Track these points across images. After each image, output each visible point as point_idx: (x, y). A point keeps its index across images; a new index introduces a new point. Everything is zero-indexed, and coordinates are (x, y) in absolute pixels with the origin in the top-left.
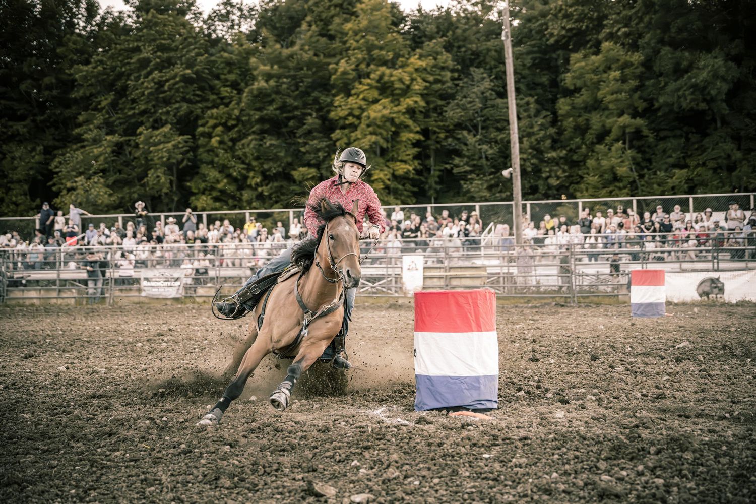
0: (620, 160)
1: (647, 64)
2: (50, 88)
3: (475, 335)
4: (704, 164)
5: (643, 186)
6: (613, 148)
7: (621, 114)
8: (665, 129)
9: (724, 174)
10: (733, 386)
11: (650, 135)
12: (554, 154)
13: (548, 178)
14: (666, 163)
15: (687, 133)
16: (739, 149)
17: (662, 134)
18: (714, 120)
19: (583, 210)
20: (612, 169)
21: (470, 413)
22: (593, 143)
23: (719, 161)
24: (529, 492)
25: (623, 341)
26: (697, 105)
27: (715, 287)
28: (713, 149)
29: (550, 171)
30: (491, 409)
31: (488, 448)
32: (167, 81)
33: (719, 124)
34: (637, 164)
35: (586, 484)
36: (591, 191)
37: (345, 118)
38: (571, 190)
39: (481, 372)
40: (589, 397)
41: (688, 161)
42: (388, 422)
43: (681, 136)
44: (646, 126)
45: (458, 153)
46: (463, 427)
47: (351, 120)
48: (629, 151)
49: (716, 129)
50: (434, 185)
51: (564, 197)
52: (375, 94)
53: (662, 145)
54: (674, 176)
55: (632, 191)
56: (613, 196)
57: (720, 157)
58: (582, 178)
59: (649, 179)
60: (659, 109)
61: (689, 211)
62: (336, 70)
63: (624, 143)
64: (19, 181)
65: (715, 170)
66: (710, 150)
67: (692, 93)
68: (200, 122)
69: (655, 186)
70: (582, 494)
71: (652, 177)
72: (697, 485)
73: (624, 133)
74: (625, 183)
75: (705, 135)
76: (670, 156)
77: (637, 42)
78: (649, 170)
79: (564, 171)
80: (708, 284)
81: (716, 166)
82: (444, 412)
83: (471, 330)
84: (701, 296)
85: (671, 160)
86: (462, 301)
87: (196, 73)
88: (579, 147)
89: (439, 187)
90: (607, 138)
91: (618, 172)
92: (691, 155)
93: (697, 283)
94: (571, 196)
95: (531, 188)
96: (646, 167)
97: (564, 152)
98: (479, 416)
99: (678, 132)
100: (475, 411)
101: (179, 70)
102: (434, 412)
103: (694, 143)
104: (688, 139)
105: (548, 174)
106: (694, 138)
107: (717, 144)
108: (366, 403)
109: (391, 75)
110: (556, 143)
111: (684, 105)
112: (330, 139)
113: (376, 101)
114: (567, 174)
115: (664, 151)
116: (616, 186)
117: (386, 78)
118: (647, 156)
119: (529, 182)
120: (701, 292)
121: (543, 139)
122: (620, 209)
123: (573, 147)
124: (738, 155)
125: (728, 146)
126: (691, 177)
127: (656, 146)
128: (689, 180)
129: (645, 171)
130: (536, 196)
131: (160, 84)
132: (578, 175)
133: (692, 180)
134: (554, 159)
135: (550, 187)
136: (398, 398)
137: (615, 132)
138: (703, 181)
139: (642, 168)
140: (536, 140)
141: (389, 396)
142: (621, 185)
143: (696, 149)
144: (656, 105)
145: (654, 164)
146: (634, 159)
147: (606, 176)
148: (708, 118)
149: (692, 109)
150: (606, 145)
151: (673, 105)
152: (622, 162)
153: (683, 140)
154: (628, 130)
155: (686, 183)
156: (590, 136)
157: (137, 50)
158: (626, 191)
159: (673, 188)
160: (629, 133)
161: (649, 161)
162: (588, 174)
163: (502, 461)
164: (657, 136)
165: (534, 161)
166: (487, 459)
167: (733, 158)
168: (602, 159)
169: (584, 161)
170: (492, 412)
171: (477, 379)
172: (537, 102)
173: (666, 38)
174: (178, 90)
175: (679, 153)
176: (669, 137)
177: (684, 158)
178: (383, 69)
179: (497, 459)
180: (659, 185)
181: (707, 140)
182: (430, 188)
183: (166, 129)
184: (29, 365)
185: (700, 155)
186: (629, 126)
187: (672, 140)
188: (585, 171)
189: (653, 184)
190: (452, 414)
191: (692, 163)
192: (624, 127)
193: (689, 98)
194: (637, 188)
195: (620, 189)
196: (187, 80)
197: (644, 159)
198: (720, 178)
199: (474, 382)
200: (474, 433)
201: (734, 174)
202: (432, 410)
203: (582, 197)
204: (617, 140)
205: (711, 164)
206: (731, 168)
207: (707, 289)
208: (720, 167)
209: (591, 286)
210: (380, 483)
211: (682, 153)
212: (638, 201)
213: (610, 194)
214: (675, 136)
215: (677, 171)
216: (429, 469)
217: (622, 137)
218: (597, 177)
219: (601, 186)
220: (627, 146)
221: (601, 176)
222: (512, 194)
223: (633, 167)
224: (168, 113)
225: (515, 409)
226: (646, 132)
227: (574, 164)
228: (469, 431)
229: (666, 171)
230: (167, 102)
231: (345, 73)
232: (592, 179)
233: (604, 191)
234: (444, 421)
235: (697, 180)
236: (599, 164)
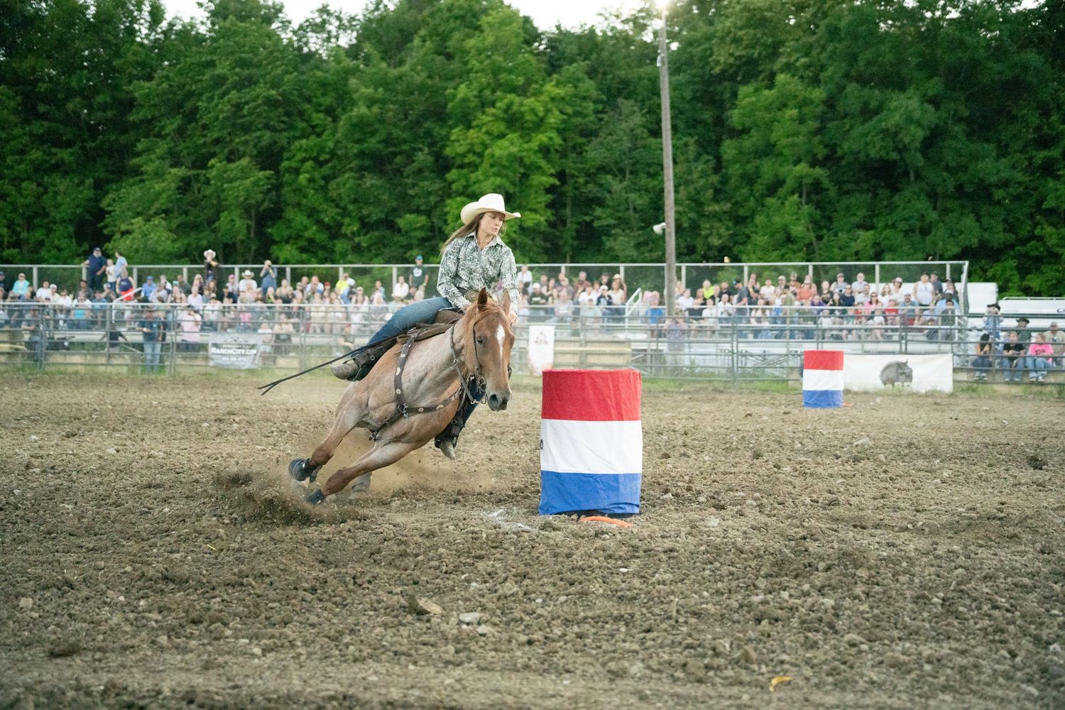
0: (794, 217)
1: (830, 103)
2: (104, 107)
3: (614, 425)
4: (893, 226)
5: (820, 249)
6: (787, 203)
7: (797, 162)
8: (849, 182)
9: (917, 238)
10: (918, 492)
11: (832, 188)
12: (716, 207)
13: (707, 237)
14: (849, 223)
15: (875, 188)
16: (934, 208)
17: (847, 187)
18: (907, 174)
19: (749, 276)
20: (785, 228)
21: (606, 518)
22: (763, 196)
23: (911, 222)
24: (674, 613)
25: (791, 435)
26: (887, 153)
27: (903, 374)
28: (904, 209)
29: (712, 228)
30: (630, 515)
31: (626, 561)
32: (247, 103)
33: (912, 178)
34: (815, 223)
35: (741, 606)
36: (759, 254)
37: (464, 155)
38: (735, 251)
39: (619, 469)
40: (749, 501)
41: (875, 220)
42: (506, 527)
43: (868, 190)
44: (828, 177)
45: (600, 202)
46: (596, 535)
47: (471, 158)
48: (806, 207)
49: (909, 183)
50: (570, 241)
51: (726, 259)
52: (501, 127)
53: (845, 200)
54: (858, 238)
55: (808, 254)
56: (786, 261)
57: (912, 217)
58: (748, 237)
59: (829, 241)
60: (842, 158)
61: (874, 281)
62: (454, 96)
63: (800, 196)
64: (63, 221)
65: (906, 233)
66: (900, 209)
67: (882, 139)
68: (286, 155)
69: (835, 250)
70: (736, 616)
71: (833, 238)
72: (871, 608)
73: (800, 185)
74: (800, 245)
75: (895, 190)
76: (855, 215)
77: (818, 75)
78: (829, 230)
79: (728, 229)
80: (894, 370)
81: (909, 228)
82: (574, 517)
83: (610, 418)
84: (885, 383)
85: (856, 220)
86: (600, 382)
87: (283, 94)
88: (746, 200)
89: (575, 243)
90: (780, 190)
91: (792, 231)
92: (879, 214)
94: (735, 259)
95: (688, 247)
96: (825, 227)
97: (729, 205)
98: (616, 523)
99: (865, 186)
100: (613, 516)
101: (262, 90)
102: (563, 517)
103: (882, 200)
104: (875, 195)
105: (708, 232)
106: (883, 193)
107: (909, 201)
108: (480, 504)
109: (521, 105)
110: (719, 195)
111: (872, 154)
112: (445, 180)
113: (502, 136)
114: (731, 232)
115: (848, 208)
116: (789, 249)
117: (515, 108)
118: (828, 213)
119: (686, 241)
120: (885, 378)
121: (704, 188)
122: (794, 276)
123: (739, 199)
124: (933, 216)
125: (922, 205)
126: (877, 241)
127: (838, 201)
128: (876, 244)
129: (825, 231)
130: (693, 257)
131: (239, 107)
132: (744, 233)
133: (879, 244)
134: (716, 213)
135: (710, 248)
136: (519, 499)
137: (790, 183)
138: (892, 245)
139: (820, 228)
140: (695, 189)
141: (509, 496)
142: (795, 247)
143: (886, 207)
144: (840, 152)
145: (835, 224)
146: (811, 215)
147: (778, 236)
148: (900, 170)
149: (881, 159)
150: (779, 198)
151: (859, 152)
152: (798, 219)
153: (870, 195)
154: (806, 181)
155: (873, 247)
156: (759, 188)
157: (211, 64)
158: (801, 254)
159: (857, 253)
160: (807, 184)
161: (830, 219)
162: (756, 233)
163: (642, 577)
164: (839, 189)
165: (692, 215)
166: (624, 574)
167: (928, 219)
168: (773, 215)
169: (752, 217)
170: (633, 518)
171: (616, 478)
172: (699, 143)
173: (853, 73)
174: (259, 115)
175: (864, 210)
176: (854, 191)
177: (870, 216)
178: (511, 97)
179: (637, 574)
180: (840, 249)
181: (897, 197)
182: (565, 243)
183: (244, 162)
184: (71, 444)
185: (889, 214)
186: (807, 175)
187: (857, 195)
188: (754, 229)
189: (833, 247)
190: (584, 519)
191: (880, 225)
192: (800, 178)
193: (878, 146)
194: (813, 252)
195: (794, 252)
196: (271, 103)
197: (823, 217)
198: (912, 243)
199: (611, 482)
200: (610, 543)
201: (928, 238)
202: (560, 514)
203: (749, 260)
204: (793, 193)
205: (902, 226)
206: (925, 232)
207: (891, 374)
208: (913, 231)
209: (755, 368)
210: (495, 600)
211: (868, 211)
212: (815, 267)
213: (782, 258)
214: (861, 191)
215: (861, 232)
216: (554, 585)
217: (798, 190)
218: (767, 237)
219: (771, 248)
220: (804, 200)
221: (772, 236)
222: (664, 254)
223: (810, 226)
224: (246, 143)
225: (660, 515)
226: (826, 183)
227: (740, 220)
228: (604, 540)
229: (849, 232)
230: (246, 129)
231: (465, 100)
232: (761, 239)
233: (775, 253)
234: (574, 527)
235: (885, 244)
236: (770, 221)
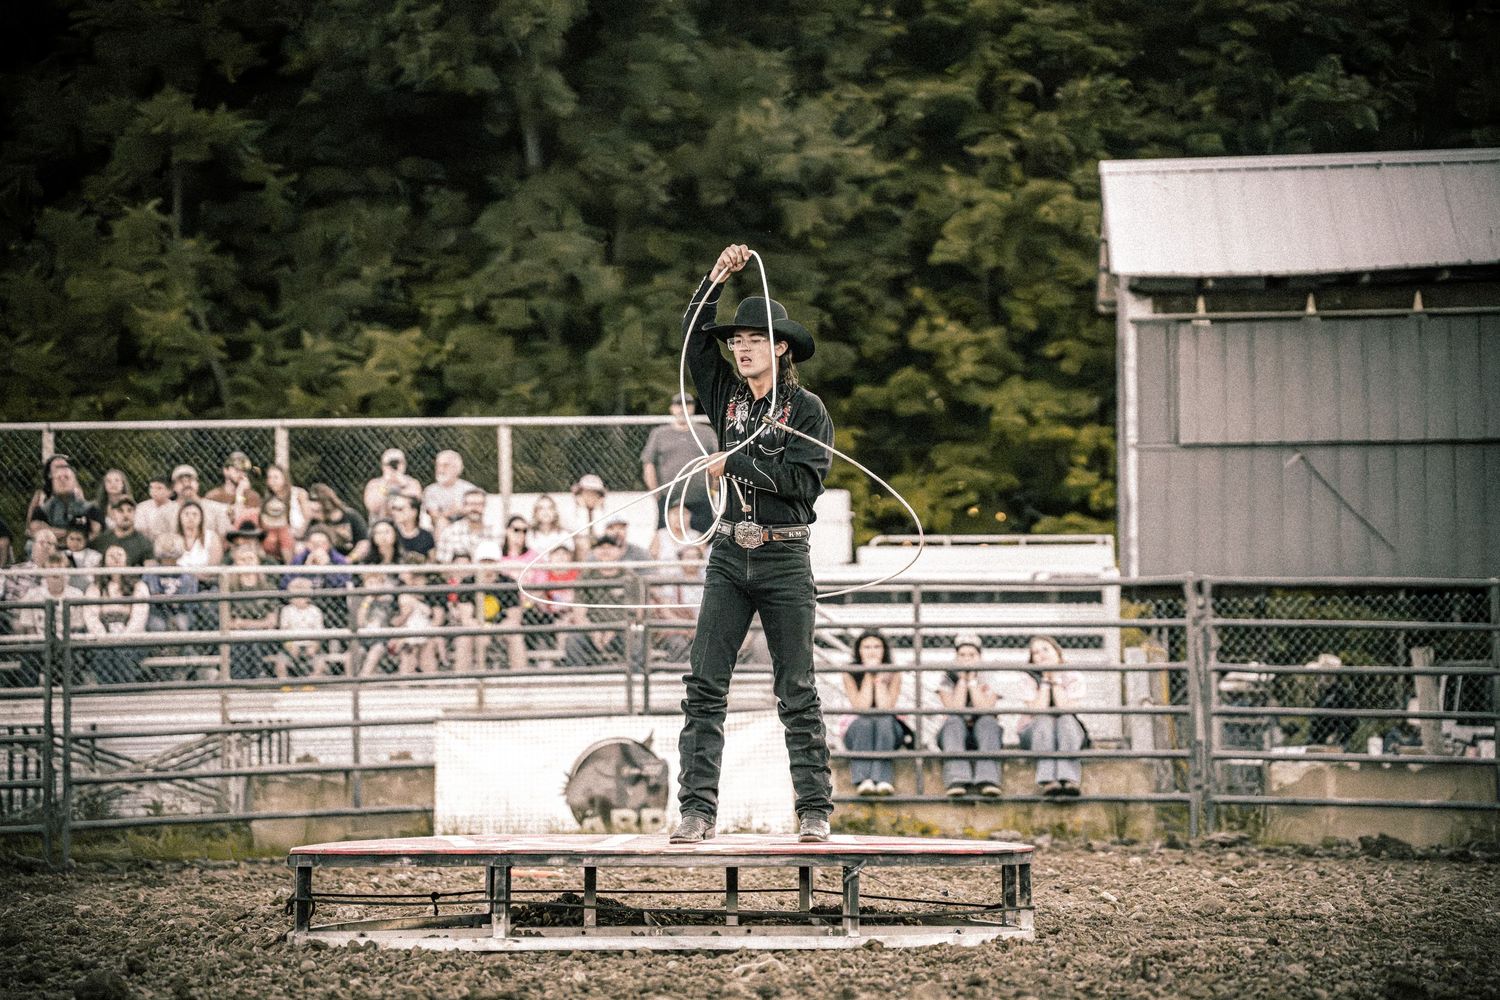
0: (148, 279)
4: (481, 314)
5: (241, 387)
6: (119, 228)
7: (148, 88)
8: (328, 163)
9: (557, 356)
11: (271, 180)
14: (336, 301)
15: (416, 185)
16: (609, 259)
18: (515, 142)
22: (27, 200)
23: (540, 302)
26: (458, 70)
27: (638, 779)
28: (517, 256)
33: (533, 156)
34: (219, 299)
43: (393, 196)
44: (257, 142)
48: (190, 243)
49: (523, 176)
54: (369, 352)
57: (540, 287)
59: (269, 362)
60: (304, 78)
63: (165, 209)
65: (523, 338)
67: (440, 23)
71: (282, 353)
73: (164, 168)
75: (482, 196)
76: (354, 275)
78: (269, 324)
80: (608, 768)
81: (529, 321)
84: (580, 815)
90: (94, 181)
91: (145, 327)
92: (436, 269)
93: (569, 766)
96: (257, 314)
99: (379, 177)
103: (439, 227)
104: (420, 209)
106: (445, 203)
107: (529, 234)
111: (410, 65)
115: (330, 252)
116: (132, 389)
118: (261, 266)
120: (580, 799)
124: (607, 281)
125: (573, 244)
126: (431, 364)
127: (295, 228)
128: (426, 375)
129: (253, 329)
133: (437, 374)
137: (128, 158)
138: (477, 381)
139: (239, 319)
143: (454, 250)
144: (298, 61)
145: (289, 304)
146: (205, 276)
147: (89, 344)
148: (498, 130)
149: (435, 91)
150: (89, 212)
151: (361, 63)
152: (161, 286)
153: (403, 209)
154: (180, 155)
155: (417, 385)
156: (13, 170)
160: (184, 163)
161: (272, 292)
164: (297, 186)
167: (592, 294)
168: (68, 271)
175: (386, 261)
176: (347, 195)
177: (406, 281)
181: (488, 217)
185: (464, 275)
186: (188, 136)
187: (359, 208)
189: (287, 383)
191: (440, 309)
193: (429, 39)
197: (249, 284)
198: (542, 369)
201: (593, 354)
204: (136, 195)
205: (511, 314)
206: (582, 332)
207: (602, 783)
208: (542, 331)
211: (397, 261)
214: (371, 195)
215: (378, 334)
217: (155, 182)
218: (49, 346)
220: (174, 220)
221: (67, 343)
223: (203, 313)
226: (254, 166)
229: (335, 332)
235: (456, 377)
236: (58, 289)
